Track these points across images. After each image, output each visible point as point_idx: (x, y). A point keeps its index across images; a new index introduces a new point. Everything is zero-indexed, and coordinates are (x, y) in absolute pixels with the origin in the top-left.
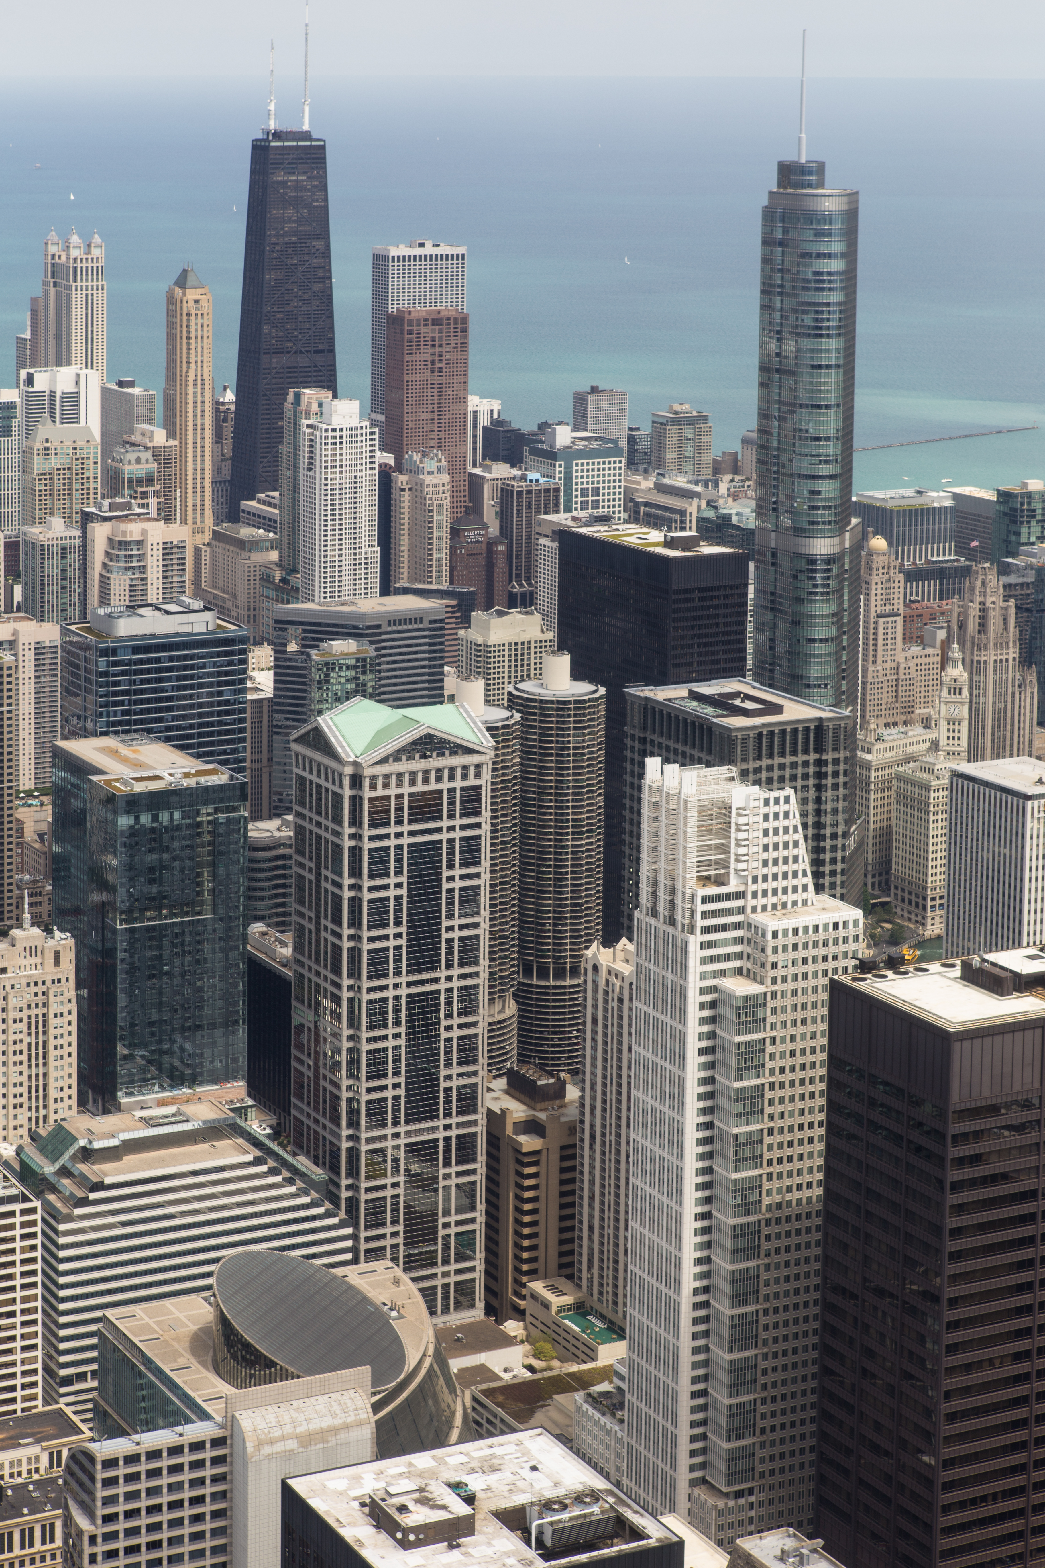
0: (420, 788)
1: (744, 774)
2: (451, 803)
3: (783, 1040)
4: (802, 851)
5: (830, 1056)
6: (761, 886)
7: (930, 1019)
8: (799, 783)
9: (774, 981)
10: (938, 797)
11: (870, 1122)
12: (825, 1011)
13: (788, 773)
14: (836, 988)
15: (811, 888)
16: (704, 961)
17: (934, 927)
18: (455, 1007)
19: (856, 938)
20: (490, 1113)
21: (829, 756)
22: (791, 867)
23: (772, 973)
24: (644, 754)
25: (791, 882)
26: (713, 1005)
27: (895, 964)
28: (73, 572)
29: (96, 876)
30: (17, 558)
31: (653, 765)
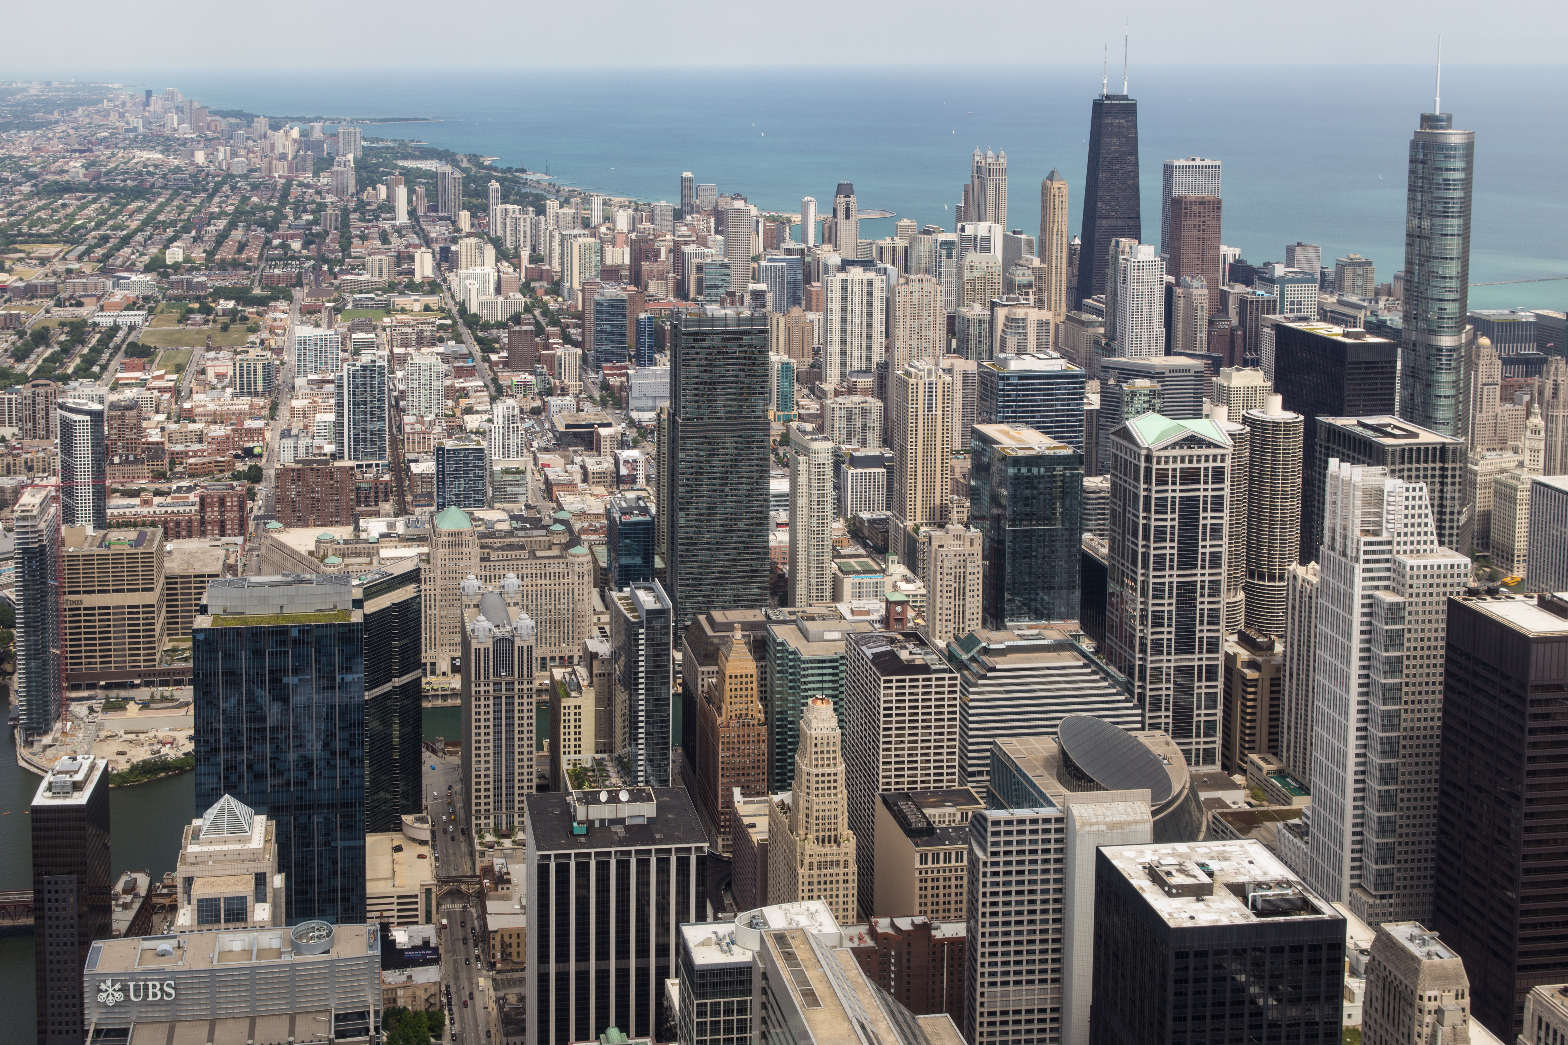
0: (1187, 465)
1: (1393, 471)
2: (1206, 475)
3: (1416, 631)
4: (1430, 520)
5: (1448, 644)
6: (1403, 539)
7: (1516, 628)
8: (1429, 480)
9: (1411, 595)
10: (1523, 495)
11: (1474, 686)
12: (1445, 616)
13: (1421, 473)
14: (1451, 603)
15: (1436, 542)
16: (1364, 579)
17: (1519, 572)
18: (1206, 591)
19: (1466, 575)
20: (1227, 654)
21: (1449, 465)
22: (1423, 529)
23: (1410, 591)
24: (1328, 456)
25: (1423, 538)
26: (1370, 606)
27: (1493, 593)
28: (985, 334)
29: (995, 499)
30: (954, 325)
31: (1333, 462)
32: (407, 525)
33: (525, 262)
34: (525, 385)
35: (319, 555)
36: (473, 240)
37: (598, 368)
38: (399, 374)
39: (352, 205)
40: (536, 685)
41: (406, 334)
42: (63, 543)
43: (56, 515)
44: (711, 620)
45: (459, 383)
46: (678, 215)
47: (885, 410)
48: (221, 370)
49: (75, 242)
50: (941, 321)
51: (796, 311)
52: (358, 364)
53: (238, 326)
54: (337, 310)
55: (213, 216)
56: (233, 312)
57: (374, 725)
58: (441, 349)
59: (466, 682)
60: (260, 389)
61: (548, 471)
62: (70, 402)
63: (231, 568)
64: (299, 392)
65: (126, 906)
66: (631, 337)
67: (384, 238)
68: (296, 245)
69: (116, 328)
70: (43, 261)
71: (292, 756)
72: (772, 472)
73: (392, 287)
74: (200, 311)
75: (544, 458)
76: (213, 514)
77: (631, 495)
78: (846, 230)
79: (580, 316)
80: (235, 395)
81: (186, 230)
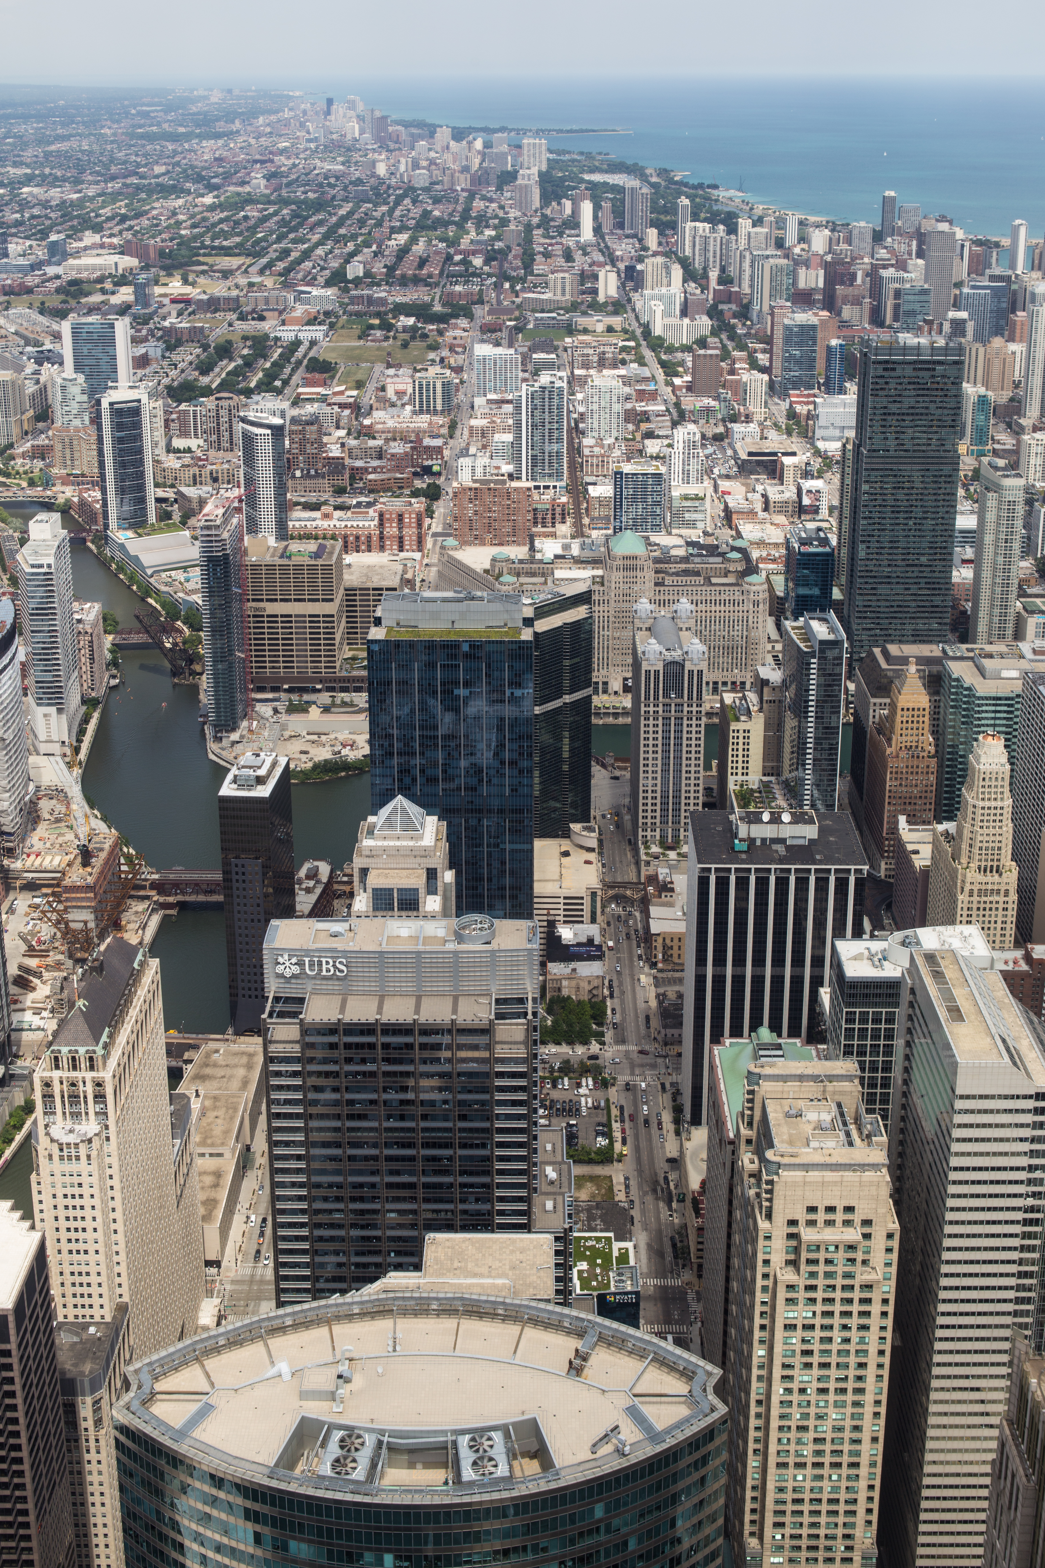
32: (583, 547)
33: (714, 283)
34: (708, 410)
35: (494, 573)
36: (660, 259)
37: (785, 395)
38: (580, 396)
39: (536, 220)
40: (706, 707)
41: (588, 355)
42: (246, 552)
43: (240, 525)
44: (886, 653)
45: (641, 407)
46: (878, 238)
48: (401, 387)
49: (258, 255)
51: (999, 342)
52: (537, 385)
53: (418, 343)
54: (518, 329)
55: (394, 230)
56: (414, 329)
57: (546, 737)
58: (622, 372)
59: (637, 702)
60: (439, 408)
61: (729, 499)
62: (253, 415)
63: (407, 581)
64: (478, 412)
66: (821, 364)
67: (568, 256)
68: (478, 261)
69: (297, 343)
70: (226, 274)
71: (464, 763)
73: (575, 307)
74: (380, 327)
75: (724, 484)
76: (391, 530)
77: (813, 526)
79: (768, 340)
80: (414, 412)
81: (367, 244)
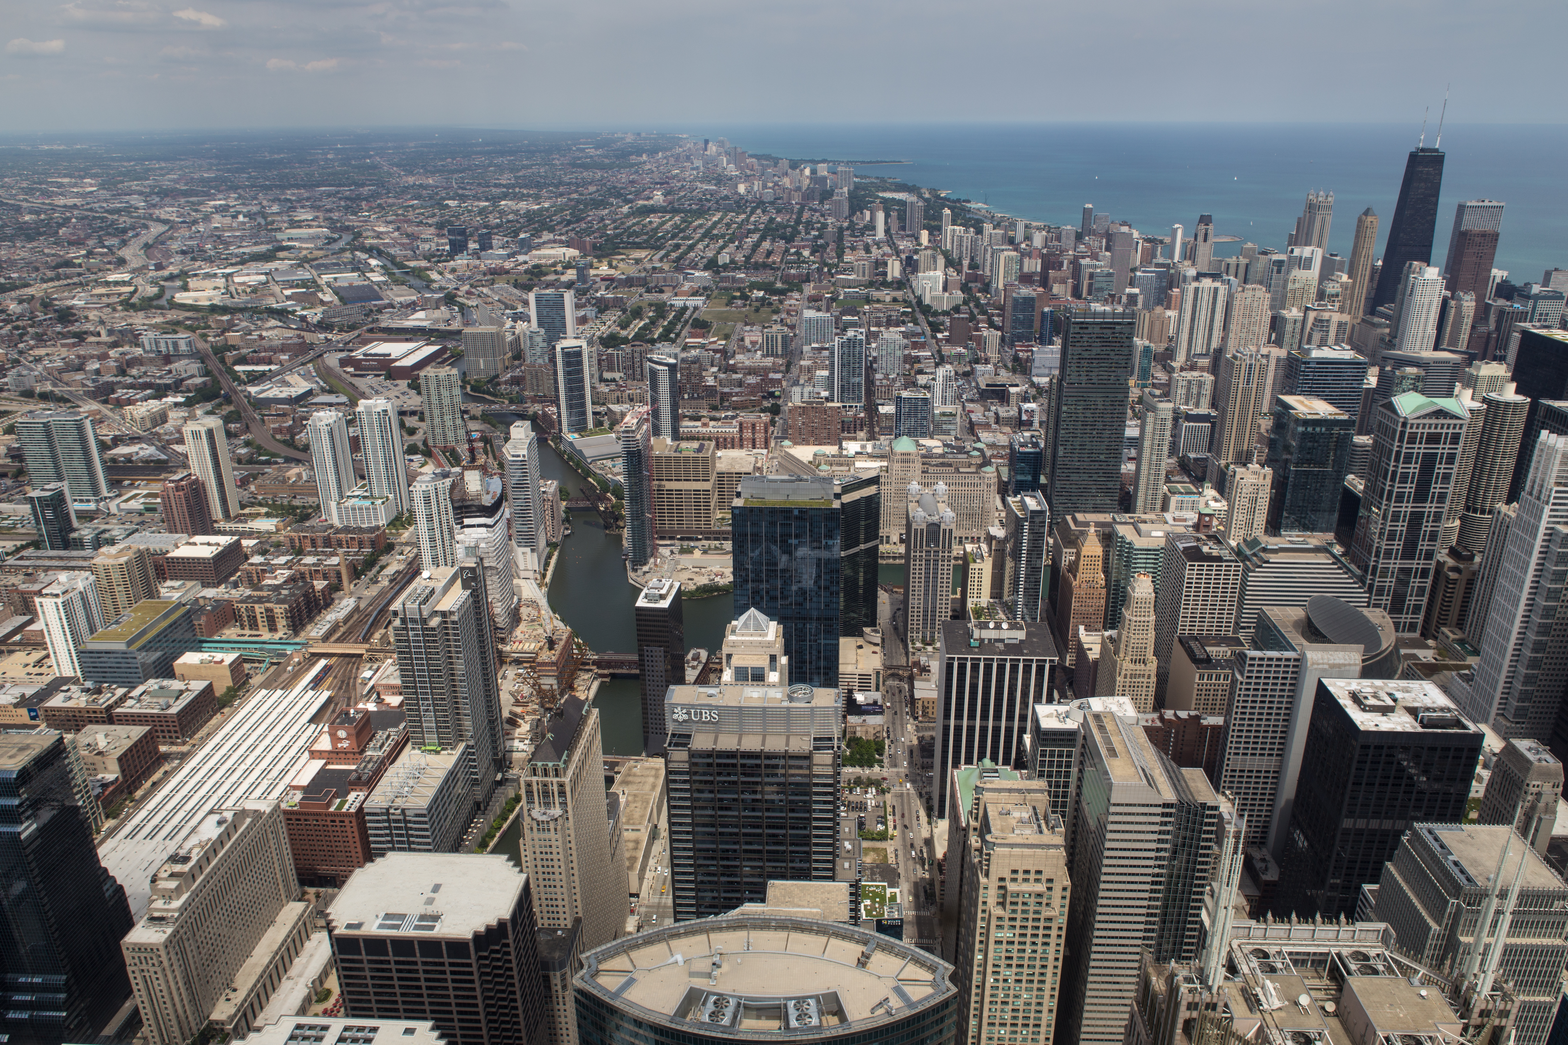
0: (1432, 431)
2: (1446, 439)
16: (1550, 516)
18: (1431, 519)
20: (1438, 561)
24: (1542, 429)
26: (1550, 534)
28: (1298, 330)
29: (1287, 448)
30: (1277, 323)
31: (1544, 433)
32: (874, 447)
33: (965, 269)
34: (960, 356)
35: (815, 463)
36: (929, 252)
37: (1012, 345)
38: (874, 345)
39: (846, 224)
40: (954, 553)
41: (880, 318)
42: (652, 448)
43: (648, 430)
44: (1074, 519)
45: (914, 353)
46: (1079, 237)
47: (1216, 383)
48: (754, 339)
49: (658, 248)
50: (1266, 319)
51: (1159, 309)
52: (845, 337)
53: (766, 309)
54: (833, 300)
55: (750, 232)
56: (763, 299)
57: (848, 572)
58: (902, 329)
59: (908, 549)
60: (779, 353)
61: (973, 416)
62: (655, 357)
63: (757, 469)
64: (806, 356)
65: (694, 668)
66: (1037, 324)
67: (867, 250)
68: (806, 253)
69: (685, 308)
70: (638, 261)
71: (794, 588)
72: (1128, 423)
73: (871, 284)
74: (740, 298)
75: (970, 406)
76: (748, 434)
77: (1027, 434)
78: (1204, 251)
79: (1002, 308)
80: (763, 356)
81: (732, 241)
